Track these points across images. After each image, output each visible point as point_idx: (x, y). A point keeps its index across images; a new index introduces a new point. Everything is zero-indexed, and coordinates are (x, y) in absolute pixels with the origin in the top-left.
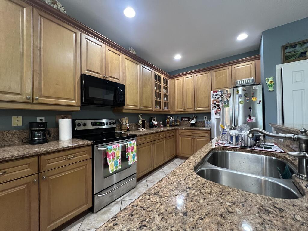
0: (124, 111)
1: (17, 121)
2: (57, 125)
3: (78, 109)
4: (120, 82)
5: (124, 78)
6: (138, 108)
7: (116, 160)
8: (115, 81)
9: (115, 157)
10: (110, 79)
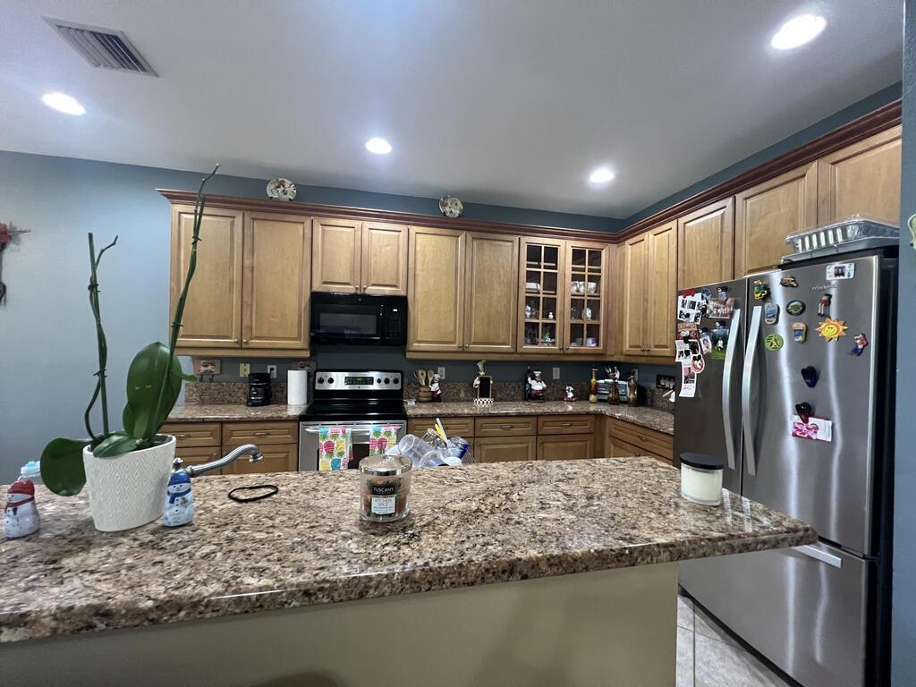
0: (409, 355)
1: (245, 370)
3: (307, 354)
4: (401, 292)
5: (411, 280)
6: (454, 347)
7: (335, 457)
8: (388, 291)
9: (335, 452)
10: (372, 290)
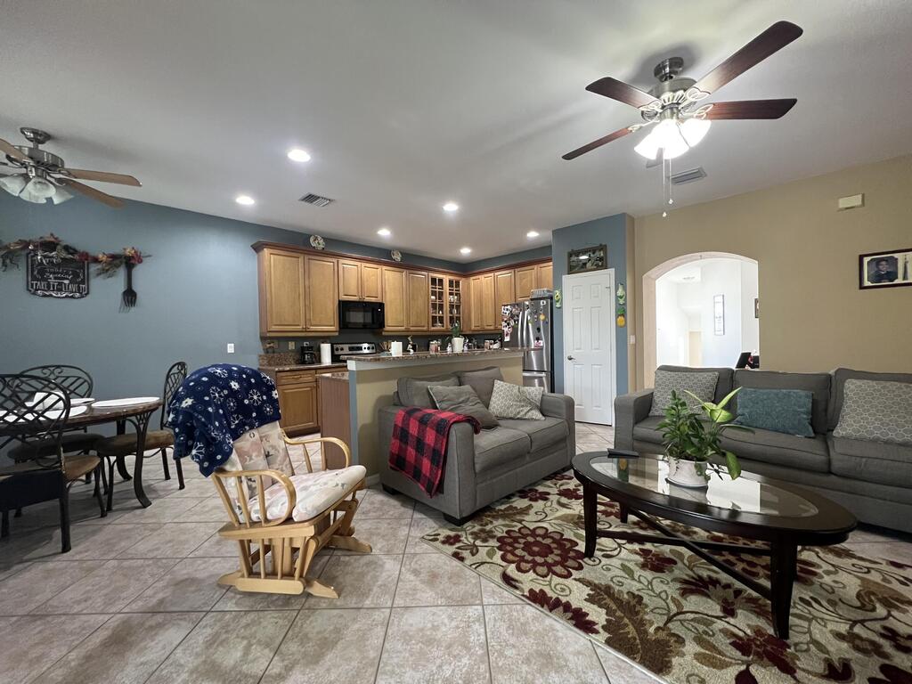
0: (383, 333)
1: (292, 346)
2: (319, 350)
3: (337, 334)
4: (379, 300)
5: (384, 294)
6: (403, 328)
8: (373, 300)
10: (367, 299)
